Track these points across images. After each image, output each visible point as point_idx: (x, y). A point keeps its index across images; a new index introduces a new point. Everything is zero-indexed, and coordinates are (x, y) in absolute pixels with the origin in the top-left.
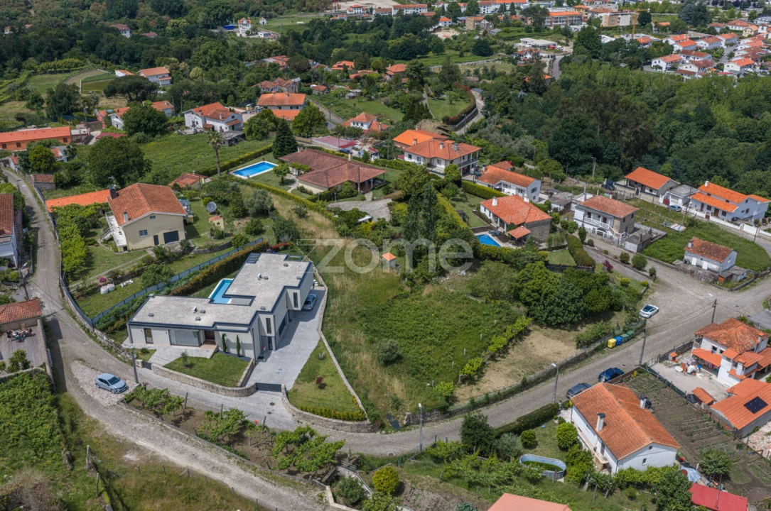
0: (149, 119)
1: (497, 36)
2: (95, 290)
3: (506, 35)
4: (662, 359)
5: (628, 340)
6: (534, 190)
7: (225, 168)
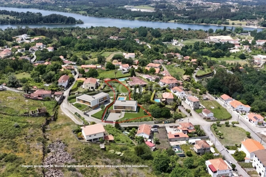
0: (110, 66)
1: (250, 53)
2: (75, 94)
3: (253, 53)
4: (171, 127)
5: (168, 123)
6: (182, 93)
7: (118, 78)
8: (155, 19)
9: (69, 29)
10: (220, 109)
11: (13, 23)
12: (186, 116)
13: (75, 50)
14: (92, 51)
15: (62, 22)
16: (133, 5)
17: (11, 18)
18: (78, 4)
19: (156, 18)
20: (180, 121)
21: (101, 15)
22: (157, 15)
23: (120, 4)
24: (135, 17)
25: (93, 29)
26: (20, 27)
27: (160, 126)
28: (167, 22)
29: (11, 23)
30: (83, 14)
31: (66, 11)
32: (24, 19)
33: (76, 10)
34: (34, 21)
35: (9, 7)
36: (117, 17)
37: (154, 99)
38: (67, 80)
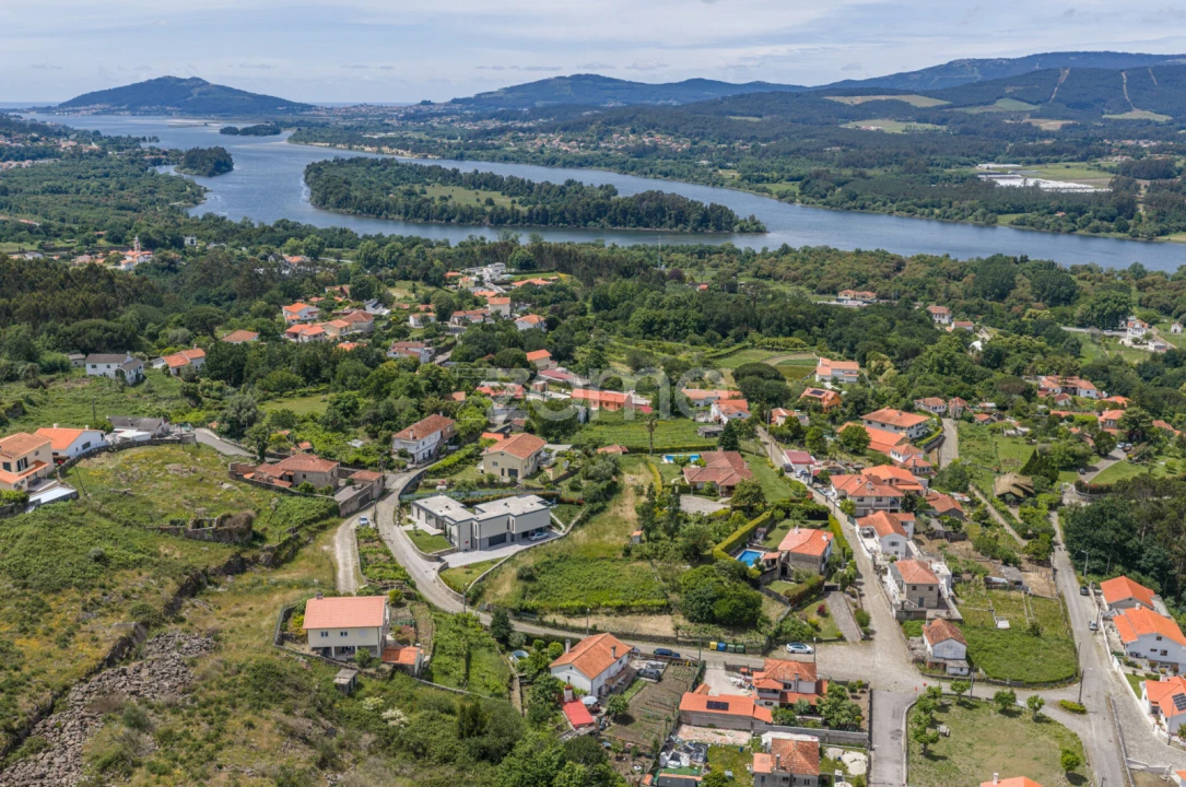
4: (730, 668)
5: (735, 651)
6: (893, 544)
7: (663, 451)
8: (1096, 223)
9: (690, 252)
10: (1038, 635)
11: (499, 220)
12: (841, 638)
13: (627, 335)
14: (694, 343)
15: (681, 226)
16: (1017, 163)
17: (503, 201)
18: (776, 153)
19: (1102, 219)
20: (793, 652)
21: (854, 202)
22: (1109, 208)
23: (963, 155)
24: (1001, 212)
25: (787, 258)
26: (512, 236)
27: (683, 657)
28: (1150, 240)
29: (491, 221)
30: (782, 196)
31: (718, 183)
32: (539, 206)
33: (761, 180)
34: (574, 215)
35: (518, 162)
36: (920, 211)
37: (744, 546)
38: (438, 434)
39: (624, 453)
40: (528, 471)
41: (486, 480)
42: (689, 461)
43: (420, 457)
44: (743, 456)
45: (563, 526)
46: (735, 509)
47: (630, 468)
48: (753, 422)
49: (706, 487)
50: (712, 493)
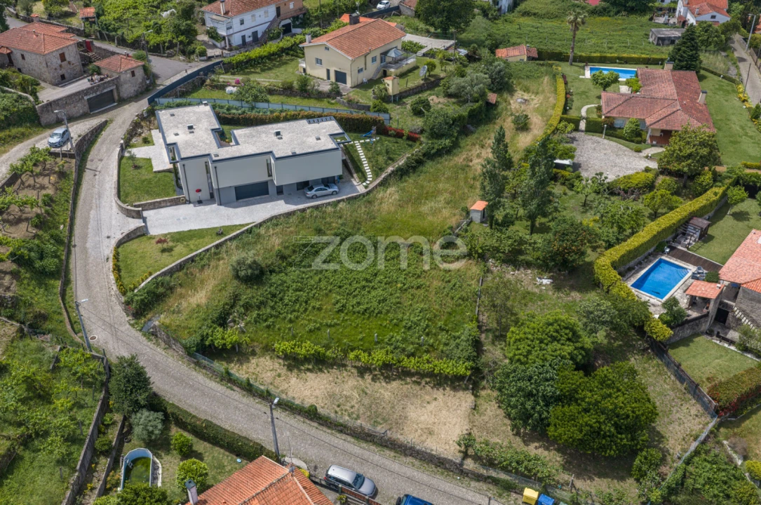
7: (588, 60)
37: (660, 250)
38: (271, 11)
39: (531, 59)
40: (364, 77)
41: (296, 85)
42: (616, 80)
43: (237, 40)
44: (701, 78)
45: (370, 176)
46: (664, 171)
47: (526, 83)
48: (729, 29)
49: (627, 127)
50: (636, 137)
